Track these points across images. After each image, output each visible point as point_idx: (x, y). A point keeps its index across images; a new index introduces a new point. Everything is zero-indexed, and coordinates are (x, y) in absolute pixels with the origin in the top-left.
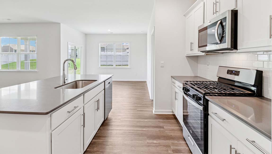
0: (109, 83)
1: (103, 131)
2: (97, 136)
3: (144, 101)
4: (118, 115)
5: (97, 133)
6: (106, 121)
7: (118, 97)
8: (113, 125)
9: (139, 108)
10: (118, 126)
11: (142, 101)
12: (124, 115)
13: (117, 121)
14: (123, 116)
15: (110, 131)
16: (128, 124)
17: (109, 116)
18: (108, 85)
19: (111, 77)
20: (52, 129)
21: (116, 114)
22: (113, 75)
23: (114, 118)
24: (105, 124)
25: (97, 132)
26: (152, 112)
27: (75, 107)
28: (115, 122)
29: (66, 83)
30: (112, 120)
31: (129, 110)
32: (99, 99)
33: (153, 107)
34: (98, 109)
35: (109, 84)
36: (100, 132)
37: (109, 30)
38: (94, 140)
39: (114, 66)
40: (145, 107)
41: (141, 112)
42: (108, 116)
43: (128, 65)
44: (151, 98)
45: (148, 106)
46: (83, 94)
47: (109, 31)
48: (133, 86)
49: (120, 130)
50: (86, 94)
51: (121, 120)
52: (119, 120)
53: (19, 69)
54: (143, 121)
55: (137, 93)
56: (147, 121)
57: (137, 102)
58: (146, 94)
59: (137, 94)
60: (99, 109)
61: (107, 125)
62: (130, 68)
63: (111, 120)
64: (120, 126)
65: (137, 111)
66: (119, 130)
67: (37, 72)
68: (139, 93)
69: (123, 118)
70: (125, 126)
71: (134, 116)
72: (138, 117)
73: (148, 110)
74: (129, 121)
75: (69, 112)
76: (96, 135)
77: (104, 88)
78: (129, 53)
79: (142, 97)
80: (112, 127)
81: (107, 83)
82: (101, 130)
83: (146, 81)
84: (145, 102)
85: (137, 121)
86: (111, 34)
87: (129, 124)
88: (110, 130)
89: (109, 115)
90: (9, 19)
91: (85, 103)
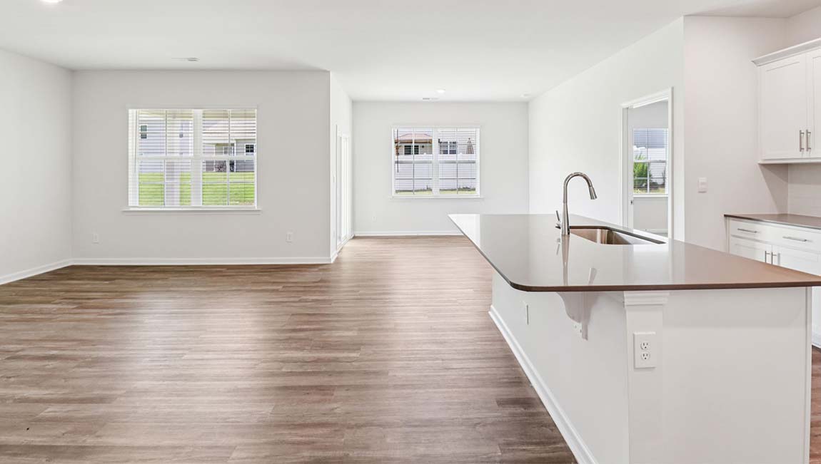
37: (441, 92)
39: (436, 192)
43: (474, 190)
62: (483, 199)
86: (427, 103)
90: (194, 60)
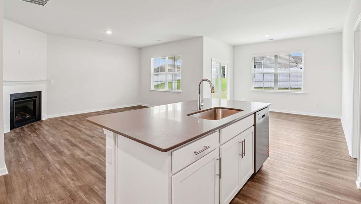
0: (263, 116)
1: (252, 189)
2: (242, 194)
3: (335, 156)
4: (279, 170)
5: (242, 189)
6: (257, 175)
7: (281, 138)
8: (269, 184)
9: (323, 168)
10: (278, 189)
11: (330, 156)
12: (290, 174)
13: (277, 180)
14: (288, 175)
15: (263, 194)
16: (298, 192)
17: (264, 168)
18: (262, 119)
19: (267, 107)
20: (174, 172)
21: (276, 168)
22: (271, 104)
23: (272, 173)
24: (256, 179)
25: (243, 187)
26: (355, 184)
27: (206, 148)
28: (274, 180)
29: (201, 110)
30: (268, 175)
31: (301, 168)
32: (245, 140)
33: (356, 173)
34: (243, 154)
35: (264, 118)
36: (247, 189)
38: (237, 199)
39: (276, 89)
40: (337, 169)
41: (327, 178)
42: (262, 166)
43: (301, 88)
44: (350, 155)
45: (344, 169)
46: (219, 129)
47: (267, 37)
48: (310, 125)
49: (282, 198)
50: (223, 130)
51: (284, 180)
52: (281, 179)
53: (166, 88)
54: (332, 197)
55: (318, 139)
56: (339, 199)
57: (319, 155)
58: (339, 143)
59: (320, 141)
60: (245, 155)
61: (259, 181)
62: (306, 94)
63: (266, 176)
64: (281, 191)
65: (319, 172)
66: (280, 197)
67: (181, 93)
68: (324, 139)
69: (288, 177)
70: (290, 194)
71: (311, 181)
72: (319, 185)
73: (343, 176)
74: (299, 186)
75: (196, 153)
76: (241, 192)
77: (254, 124)
78: (303, 68)
79: (330, 148)
80: (267, 187)
81: (259, 116)
82: (249, 187)
83: (340, 120)
84: (335, 158)
85: (318, 193)
87: (300, 193)
88: (263, 191)
89: (264, 166)
90: (158, 40)
91: (223, 143)
